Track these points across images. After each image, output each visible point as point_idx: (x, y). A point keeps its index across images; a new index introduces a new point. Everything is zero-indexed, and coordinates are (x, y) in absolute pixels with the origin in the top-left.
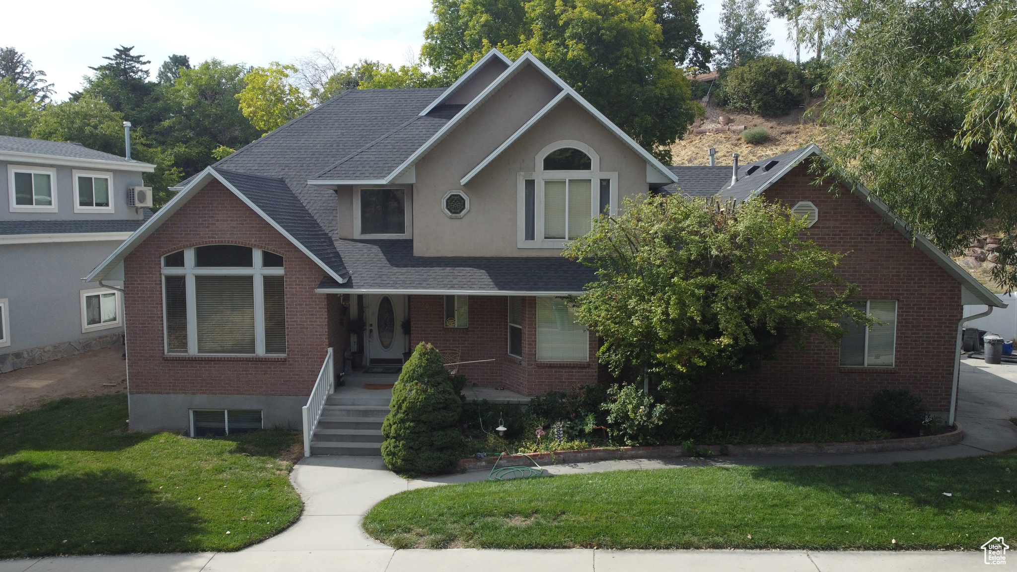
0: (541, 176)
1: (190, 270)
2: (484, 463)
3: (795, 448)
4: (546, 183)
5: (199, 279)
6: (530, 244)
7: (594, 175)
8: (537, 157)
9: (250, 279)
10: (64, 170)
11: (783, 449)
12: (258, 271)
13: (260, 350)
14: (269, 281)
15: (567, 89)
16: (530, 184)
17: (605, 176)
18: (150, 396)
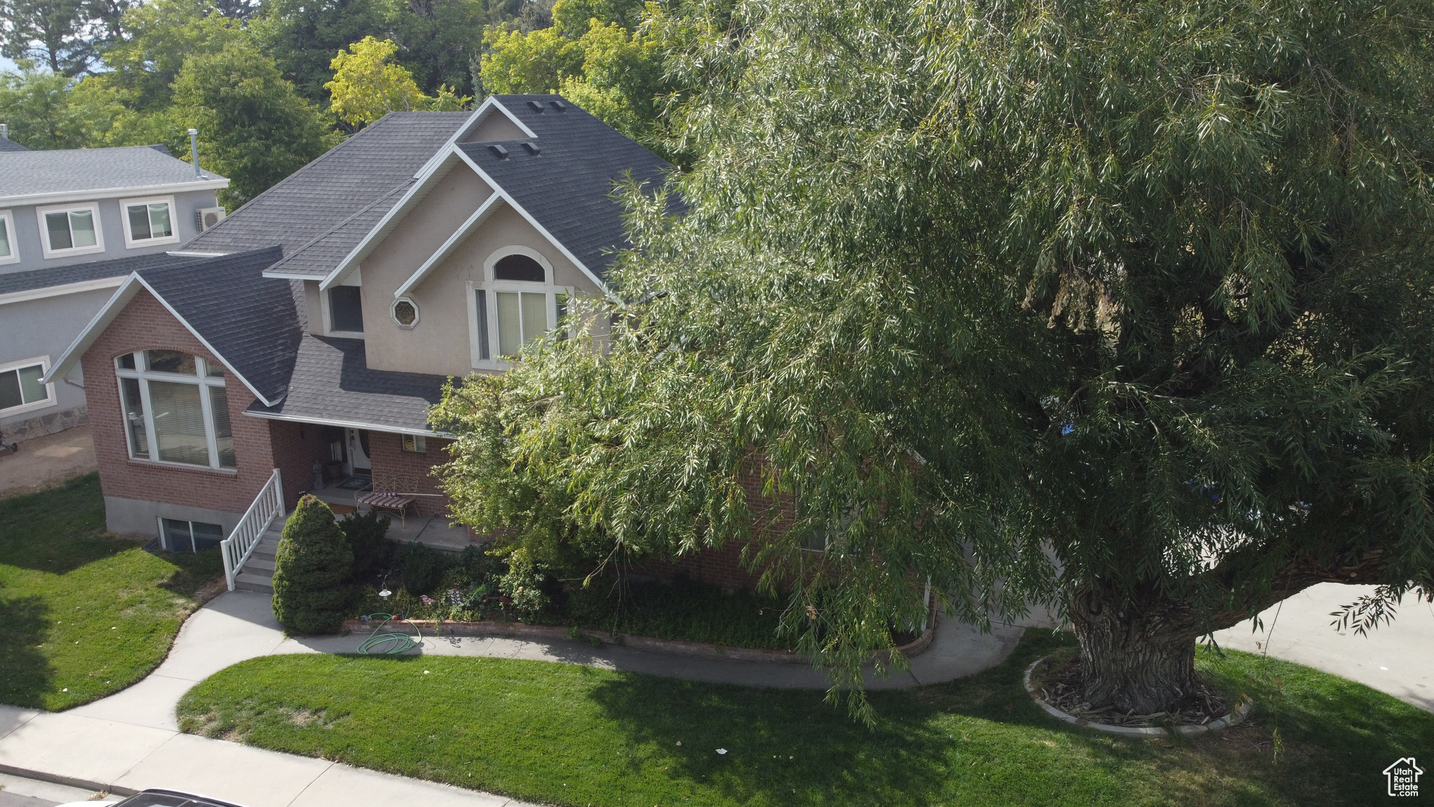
0: (493, 286)
1: (141, 372)
2: (368, 627)
3: (694, 648)
4: (498, 294)
5: (152, 383)
6: (484, 364)
7: (548, 288)
8: (485, 264)
9: (195, 387)
10: (109, 204)
11: (681, 647)
12: (202, 379)
13: (215, 463)
14: (214, 390)
15: (499, 192)
16: (481, 295)
17: (561, 290)
18: (121, 499)
